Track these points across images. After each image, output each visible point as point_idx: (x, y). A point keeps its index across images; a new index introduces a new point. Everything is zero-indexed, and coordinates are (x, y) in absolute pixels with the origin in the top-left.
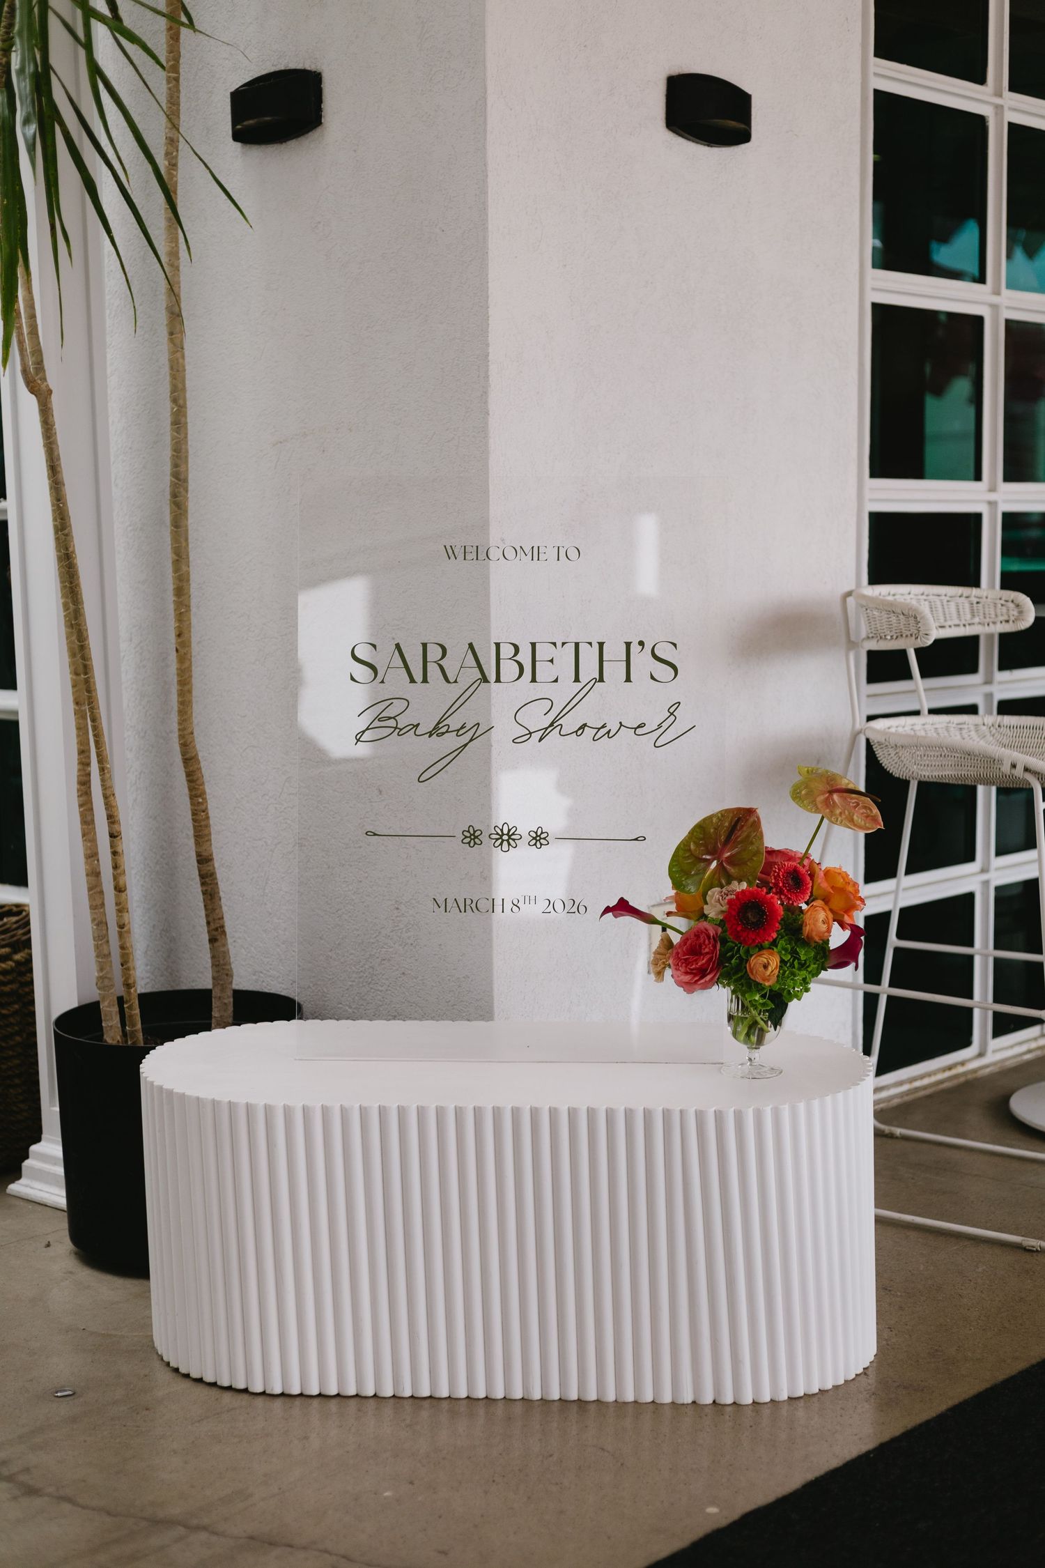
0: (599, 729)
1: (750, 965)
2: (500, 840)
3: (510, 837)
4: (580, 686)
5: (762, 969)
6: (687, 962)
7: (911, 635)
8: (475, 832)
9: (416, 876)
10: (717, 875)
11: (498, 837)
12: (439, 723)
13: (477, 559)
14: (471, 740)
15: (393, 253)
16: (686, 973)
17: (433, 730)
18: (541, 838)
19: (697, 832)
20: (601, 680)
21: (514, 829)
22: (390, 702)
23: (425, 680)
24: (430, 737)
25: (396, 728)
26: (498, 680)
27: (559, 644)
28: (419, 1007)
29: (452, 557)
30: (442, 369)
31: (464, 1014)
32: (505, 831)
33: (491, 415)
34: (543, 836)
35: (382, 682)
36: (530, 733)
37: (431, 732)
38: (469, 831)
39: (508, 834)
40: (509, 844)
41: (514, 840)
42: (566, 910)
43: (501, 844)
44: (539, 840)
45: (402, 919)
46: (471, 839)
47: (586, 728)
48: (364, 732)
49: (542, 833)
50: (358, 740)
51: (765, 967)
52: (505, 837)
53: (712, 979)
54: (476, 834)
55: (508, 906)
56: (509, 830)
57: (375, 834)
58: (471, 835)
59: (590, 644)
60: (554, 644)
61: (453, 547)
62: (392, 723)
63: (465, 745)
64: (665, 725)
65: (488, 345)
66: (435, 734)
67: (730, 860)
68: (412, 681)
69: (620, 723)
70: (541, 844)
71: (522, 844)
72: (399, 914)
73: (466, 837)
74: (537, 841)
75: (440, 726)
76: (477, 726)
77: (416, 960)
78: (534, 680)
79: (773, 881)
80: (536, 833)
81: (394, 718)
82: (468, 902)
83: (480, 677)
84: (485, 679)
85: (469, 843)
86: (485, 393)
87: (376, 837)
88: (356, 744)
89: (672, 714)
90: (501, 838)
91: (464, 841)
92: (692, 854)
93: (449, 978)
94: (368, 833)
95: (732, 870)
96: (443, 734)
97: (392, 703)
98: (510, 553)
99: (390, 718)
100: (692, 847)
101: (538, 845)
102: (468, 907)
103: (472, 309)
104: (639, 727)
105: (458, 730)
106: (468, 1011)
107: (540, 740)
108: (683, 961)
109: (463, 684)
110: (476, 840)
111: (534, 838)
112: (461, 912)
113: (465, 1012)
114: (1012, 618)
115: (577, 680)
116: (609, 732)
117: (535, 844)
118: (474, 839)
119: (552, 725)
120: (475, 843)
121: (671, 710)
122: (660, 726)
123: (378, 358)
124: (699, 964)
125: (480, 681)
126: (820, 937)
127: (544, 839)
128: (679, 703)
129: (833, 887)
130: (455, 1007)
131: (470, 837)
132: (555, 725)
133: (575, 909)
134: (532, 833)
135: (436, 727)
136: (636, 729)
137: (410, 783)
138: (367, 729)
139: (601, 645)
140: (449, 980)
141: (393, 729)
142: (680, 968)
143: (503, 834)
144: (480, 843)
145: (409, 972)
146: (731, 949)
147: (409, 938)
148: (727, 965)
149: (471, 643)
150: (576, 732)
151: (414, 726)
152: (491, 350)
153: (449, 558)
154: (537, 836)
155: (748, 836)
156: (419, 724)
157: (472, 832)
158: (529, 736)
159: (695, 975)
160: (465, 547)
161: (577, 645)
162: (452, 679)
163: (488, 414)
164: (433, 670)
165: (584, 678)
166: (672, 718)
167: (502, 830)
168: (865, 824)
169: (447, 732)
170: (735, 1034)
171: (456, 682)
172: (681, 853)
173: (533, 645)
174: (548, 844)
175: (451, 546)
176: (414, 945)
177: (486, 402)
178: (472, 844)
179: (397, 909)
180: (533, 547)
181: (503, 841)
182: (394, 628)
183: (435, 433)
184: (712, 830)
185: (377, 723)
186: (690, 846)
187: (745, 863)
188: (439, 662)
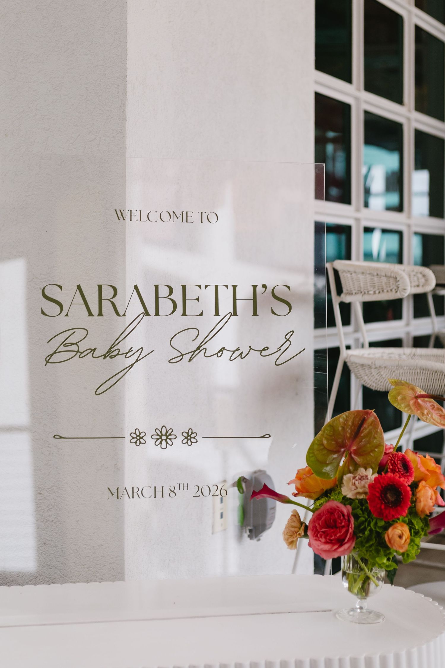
0: (234, 352)
1: (388, 536)
2: (160, 440)
3: (167, 438)
4: (218, 318)
5: (398, 539)
6: (325, 534)
7: (391, 290)
8: (140, 434)
9: (57, 468)
10: (347, 463)
11: (158, 437)
12: (111, 348)
13: (140, 221)
14: (137, 361)
15: (45, 5)
16: (326, 543)
17: (108, 352)
18: (191, 438)
19: (327, 430)
20: (235, 314)
21: (171, 431)
22: (73, 331)
23: (100, 314)
24: (104, 358)
25: (78, 352)
26: (157, 314)
27: (203, 287)
28: (58, 569)
29: (121, 218)
30: (87, 88)
31: (99, 575)
32: (164, 433)
33: (127, 121)
34: (193, 436)
35: (67, 315)
36: (182, 355)
37: (105, 355)
38: (135, 433)
39: (166, 435)
40: (167, 443)
41: (170, 439)
42: (211, 494)
43: (161, 443)
44: (190, 439)
45: (44, 501)
46: (137, 440)
47: (224, 351)
48: (52, 355)
49: (192, 433)
50: (47, 362)
51: (400, 537)
52: (164, 438)
53: (349, 547)
54: (141, 435)
55: (167, 491)
56: (167, 432)
57: (61, 437)
58: (137, 436)
59: (227, 286)
60: (200, 286)
61: (122, 211)
62: (75, 348)
63: (132, 365)
64: (283, 349)
65: (126, 69)
66: (109, 356)
67: (356, 452)
68: (90, 314)
69: (250, 347)
70: (192, 442)
71: (178, 441)
72: (41, 498)
73: (133, 438)
74: (188, 440)
75: (113, 350)
76: (141, 349)
77: (56, 533)
78: (184, 314)
79: (391, 467)
80: (188, 433)
81: (76, 344)
82: (136, 490)
83: (144, 312)
84: (147, 314)
85: (136, 443)
86: (124, 105)
87: (62, 439)
88: (46, 365)
89: (288, 340)
90: (161, 438)
91: (132, 441)
92: (325, 448)
93: (85, 546)
94: (56, 437)
95: (357, 459)
96: (115, 356)
97: (75, 332)
98: (165, 217)
99: (73, 344)
100: (325, 442)
101: (189, 443)
102: (135, 494)
103: (113, 44)
104: (264, 350)
105: (127, 353)
106: (102, 572)
107: (190, 360)
108: (321, 533)
109: (130, 317)
110: (141, 440)
111: (186, 438)
112: (129, 498)
113: (99, 573)
114: (421, 284)
115: (217, 314)
116: (241, 354)
117: (187, 442)
118: (139, 440)
119: (198, 348)
120: (140, 443)
121: (287, 337)
122: (279, 349)
123: (31, 82)
124: (338, 536)
125: (143, 314)
126: (429, 510)
127: (194, 438)
128: (293, 331)
129: (428, 470)
130: (90, 569)
131: (136, 438)
132: (201, 348)
133: (218, 493)
134: (184, 434)
135: (109, 351)
136: (261, 351)
137: (53, 397)
138: (55, 353)
139: (235, 287)
140: (85, 548)
141: (76, 353)
142: (320, 539)
143: (162, 435)
144: (144, 442)
145: (50, 542)
146: (363, 523)
147: (50, 516)
148: (361, 535)
149: (136, 285)
150: (217, 354)
151: (92, 350)
152: (128, 73)
153: (119, 219)
154: (188, 436)
155: (370, 433)
156: (95, 349)
157: (138, 434)
158: (182, 357)
159: (334, 544)
160: (131, 211)
161: (217, 287)
162: (121, 313)
163: (126, 120)
164: (107, 305)
165: (223, 312)
166: (288, 343)
167: (161, 432)
168: (441, 421)
169: (118, 354)
170: (350, 589)
171: (124, 315)
172: (316, 447)
173: (184, 287)
174: (197, 442)
175: (120, 210)
176: (54, 521)
177: (124, 112)
178: (138, 443)
179: (40, 493)
180: (183, 212)
181: (162, 440)
182: (41, 280)
183: (79, 135)
184: (340, 429)
185: (62, 348)
186: (322, 441)
187: (368, 454)
188: (111, 300)
